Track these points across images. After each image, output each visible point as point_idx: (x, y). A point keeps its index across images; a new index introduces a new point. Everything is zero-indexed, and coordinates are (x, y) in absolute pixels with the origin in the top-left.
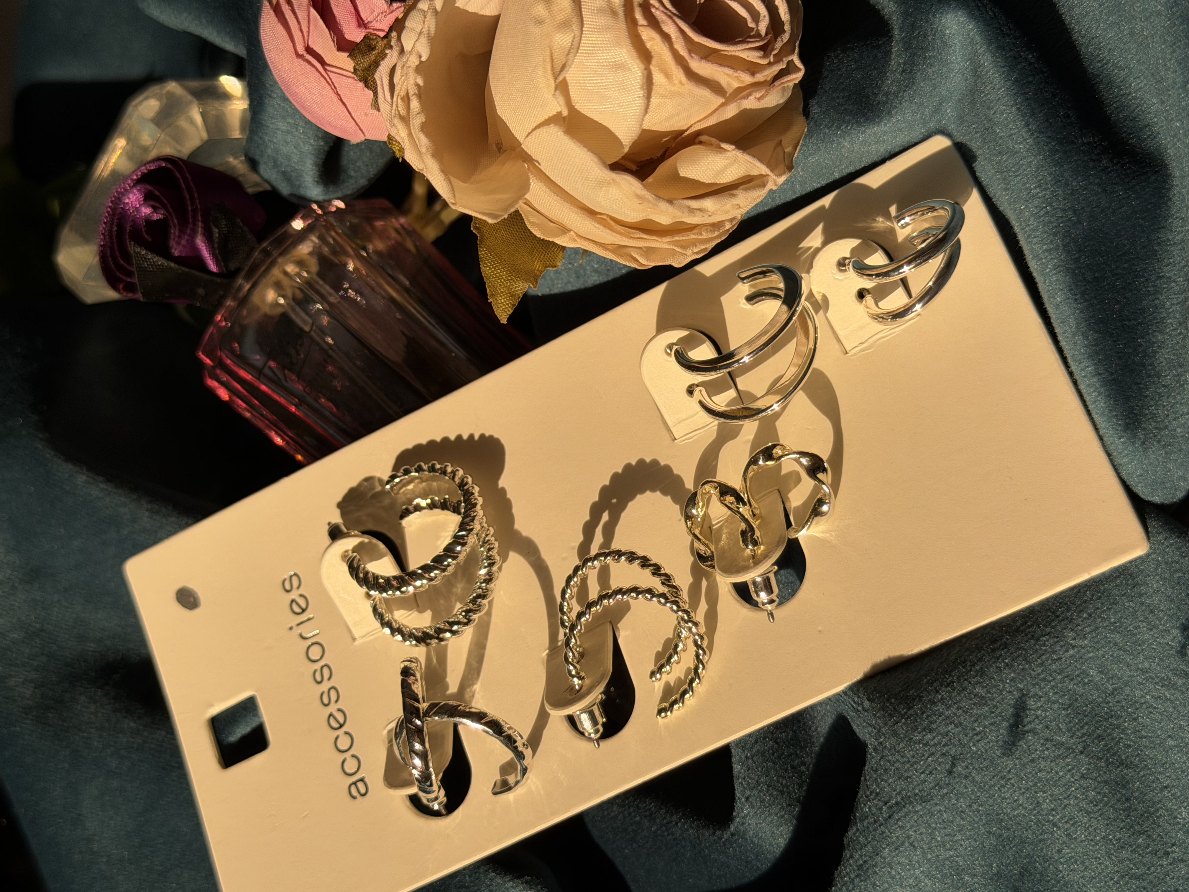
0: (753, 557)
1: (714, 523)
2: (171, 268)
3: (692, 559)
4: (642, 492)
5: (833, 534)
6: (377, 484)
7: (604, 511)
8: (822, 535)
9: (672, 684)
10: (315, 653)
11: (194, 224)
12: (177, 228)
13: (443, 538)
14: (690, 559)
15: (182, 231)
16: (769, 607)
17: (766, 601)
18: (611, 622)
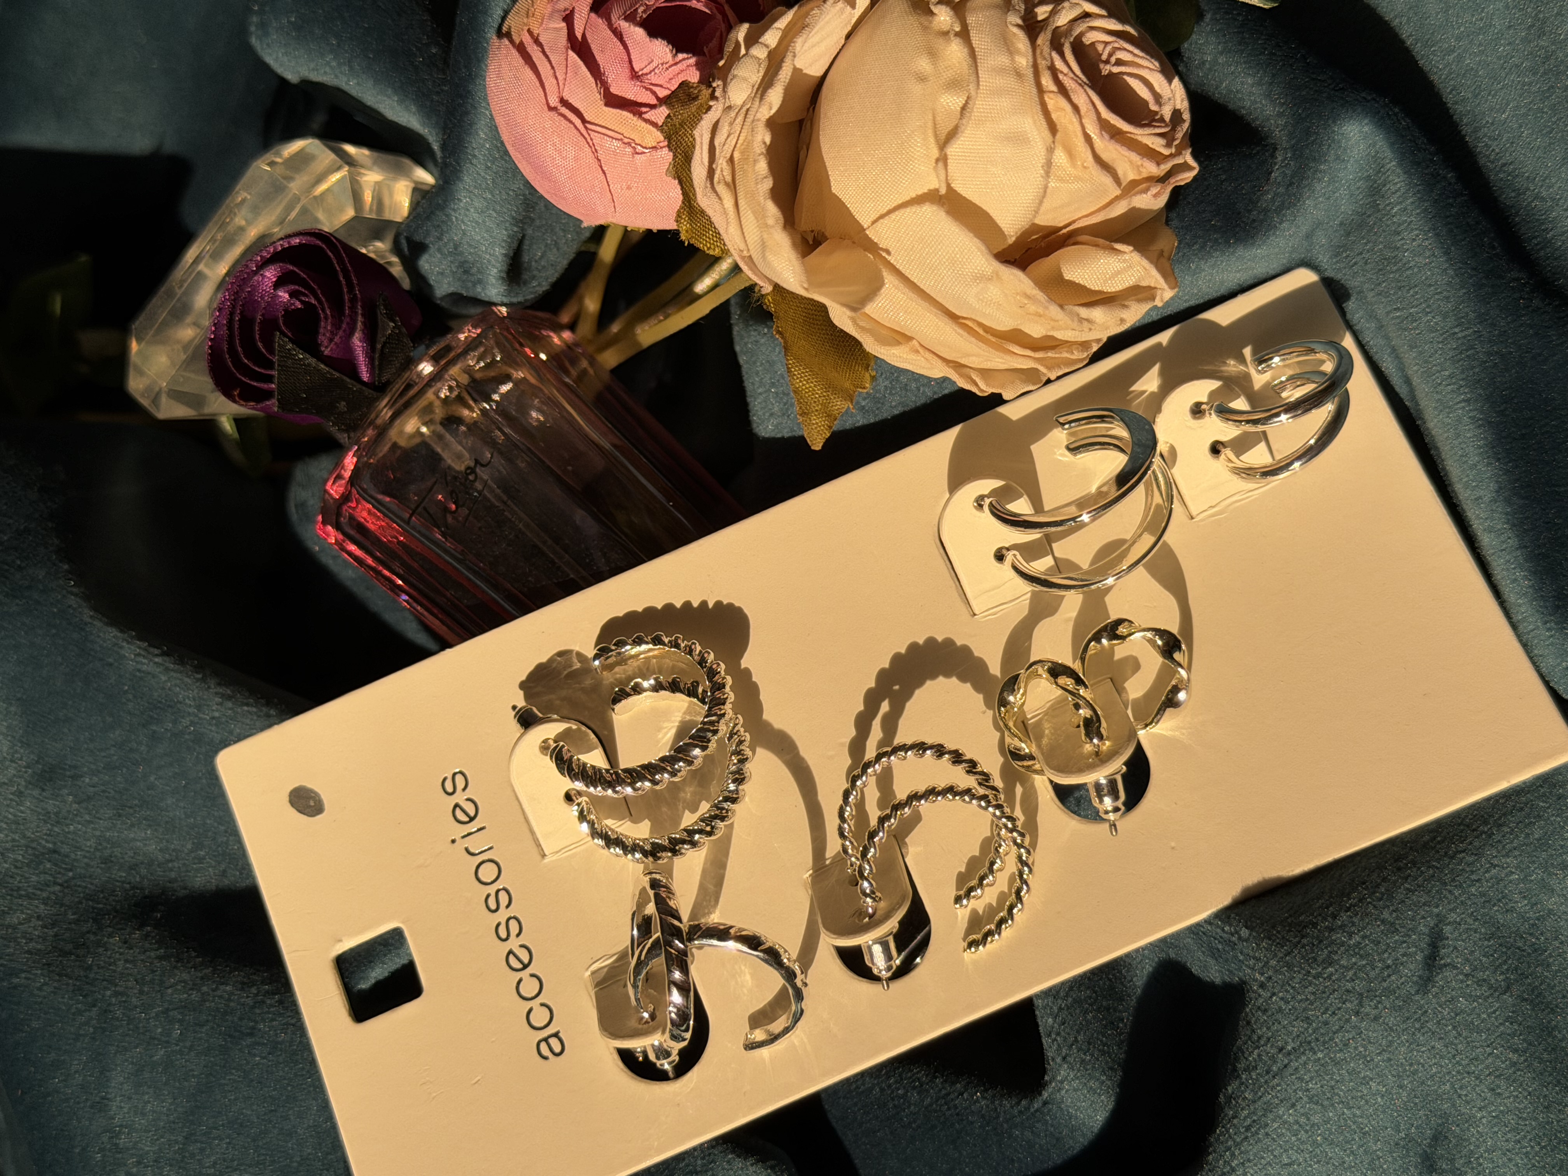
0: (1097, 754)
1: (1029, 716)
2: (322, 370)
3: (1002, 760)
4: (934, 677)
5: (1184, 731)
6: (575, 660)
7: (884, 700)
8: (1170, 733)
9: (981, 913)
10: (488, 872)
11: (353, 318)
12: (329, 321)
13: (665, 730)
15: (336, 326)
16: (1112, 817)
17: (1110, 808)
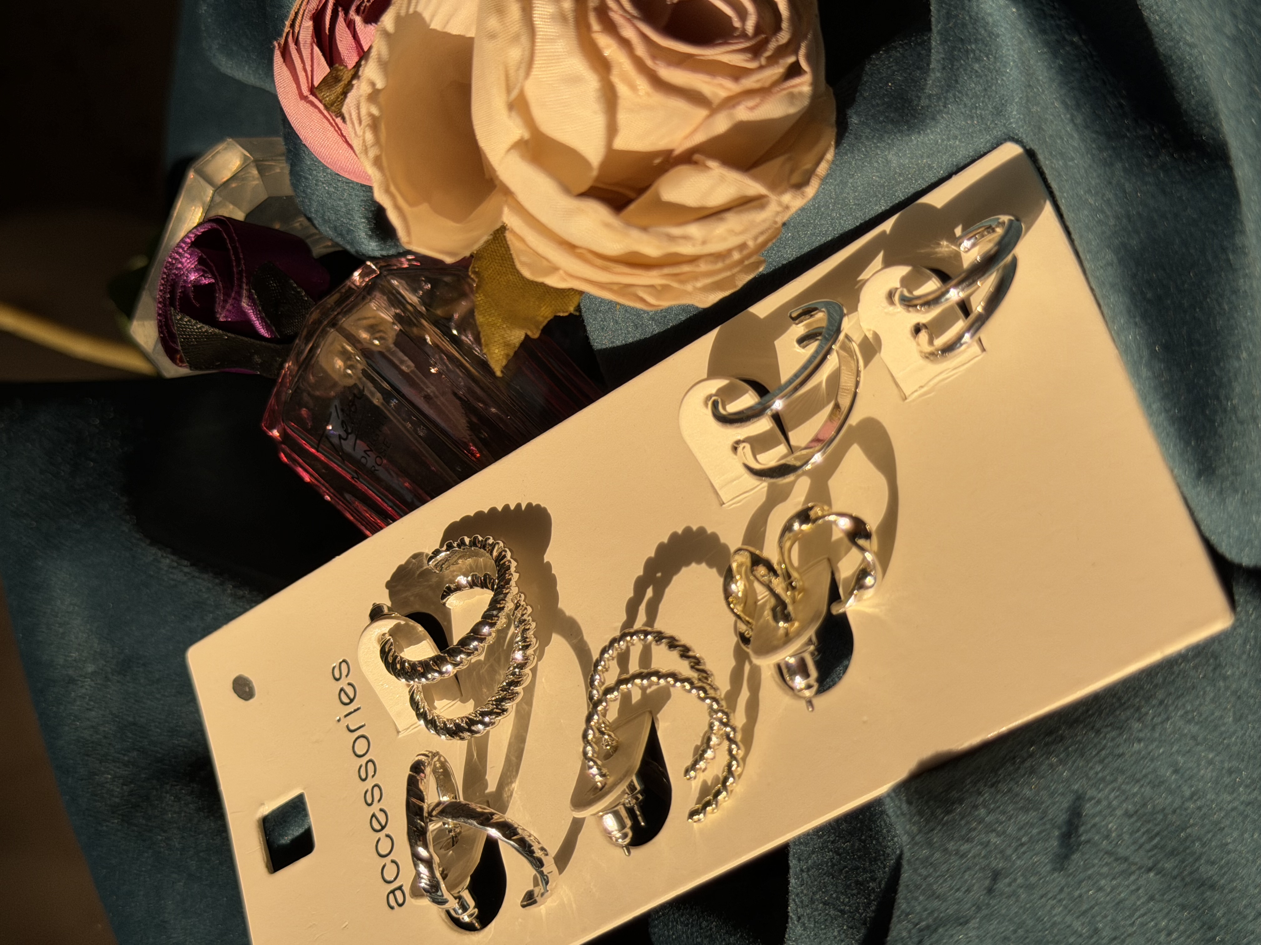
0: (786, 635)
2: (215, 334)
4: (688, 564)
5: (881, 610)
7: (648, 587)
9: (707, 784)
10: (361, 747)
11: (240, 287)
12: (223, 293)
14: (735, 639)
15: (227, 295)
16: (806, 694)
17: (802, 686)
18: (651, 712)
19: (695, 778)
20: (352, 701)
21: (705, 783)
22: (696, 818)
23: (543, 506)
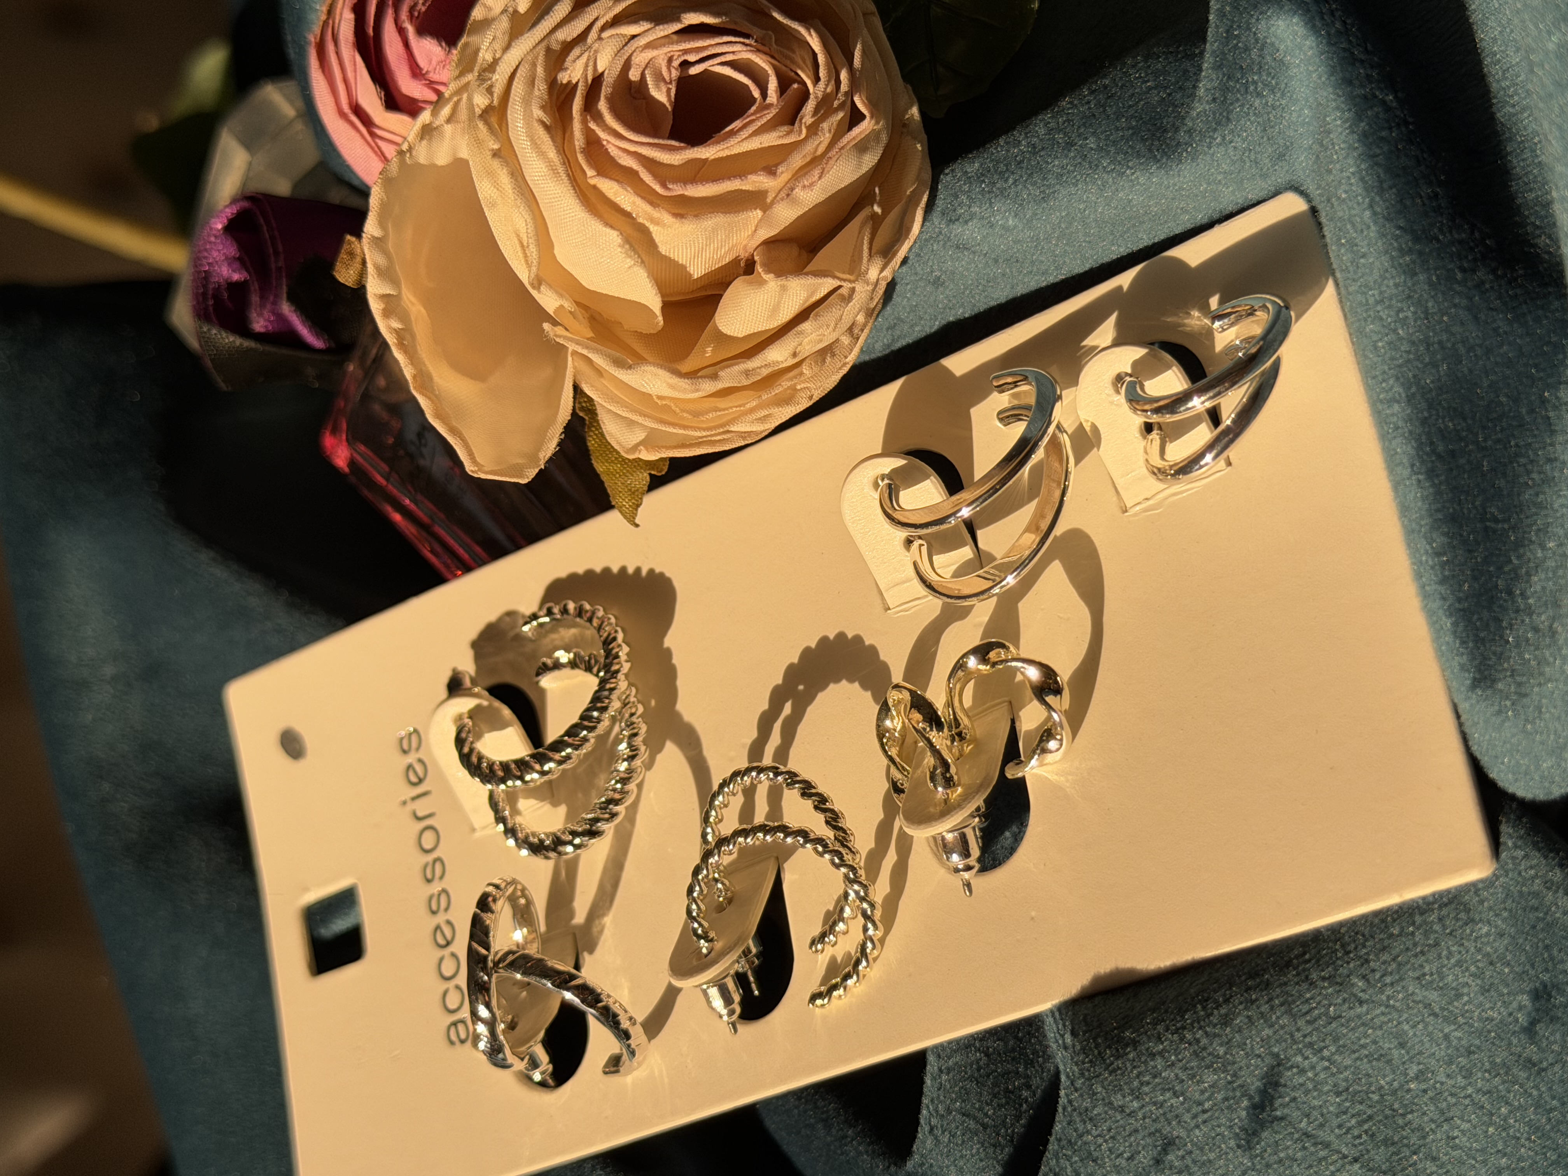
0: (946, 802)
3: (886, 788)
4: (837, 681)
6: (520, 621)
7: (787, 701)
9: (839, 960)
10: (428, 841)
14: (886, 785)
16: (965, 875)
17: (960, 867)
18: (777, 858)
19: (823, 951)
20: (421, 781)
21: (833, 960)
22: (819, 1002)
23: (668, 574)
